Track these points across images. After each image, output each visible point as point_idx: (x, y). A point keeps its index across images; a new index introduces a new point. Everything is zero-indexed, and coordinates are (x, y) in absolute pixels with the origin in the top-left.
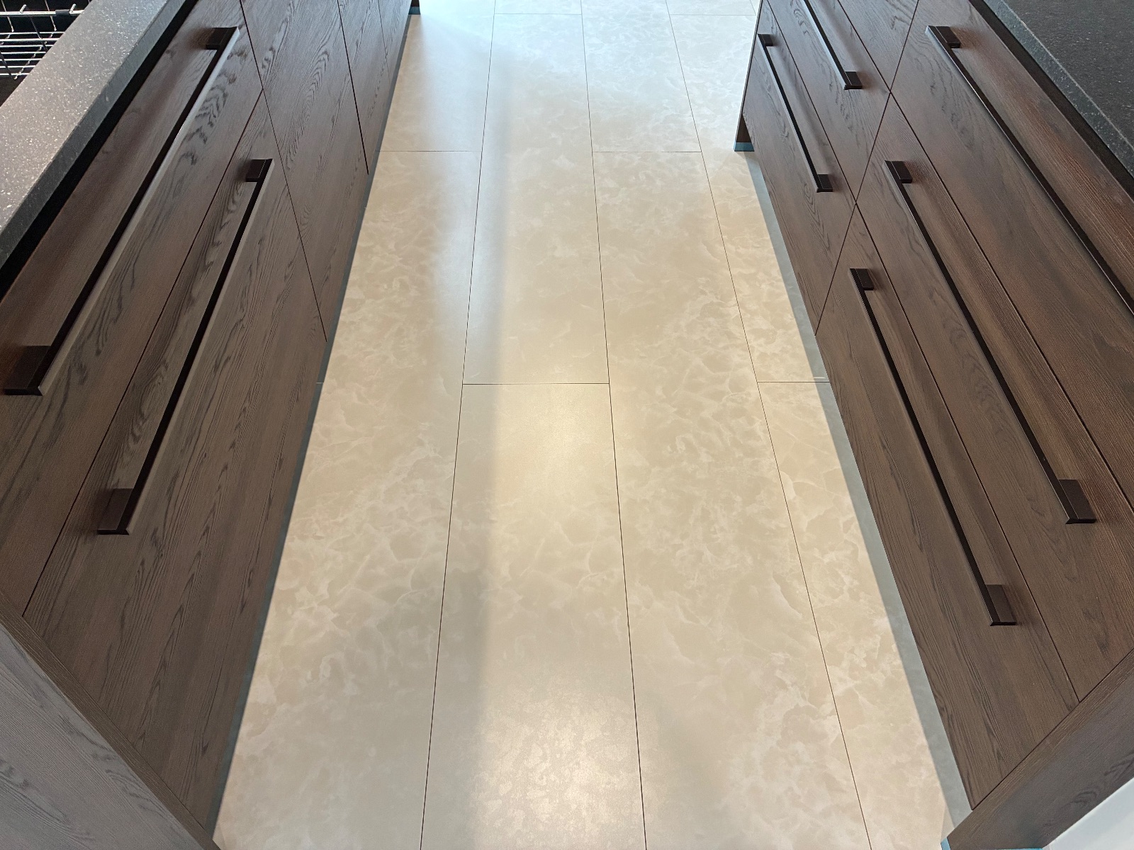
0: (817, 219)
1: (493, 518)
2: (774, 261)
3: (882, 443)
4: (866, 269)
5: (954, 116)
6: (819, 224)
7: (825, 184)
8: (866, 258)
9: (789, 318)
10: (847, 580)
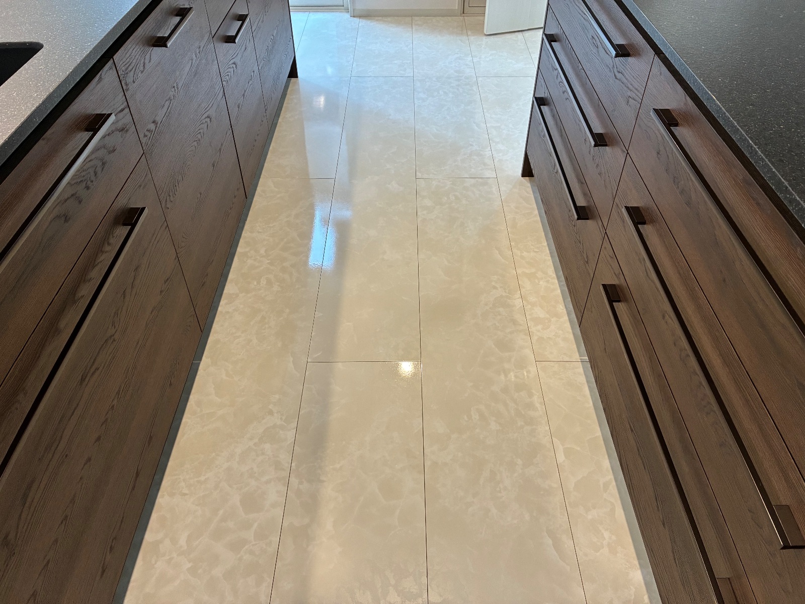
0: (578, 238)
1: (323, 478)
2: (550, 262)
3: (630, 426)
4: (614, 285)
5: (675, 179)
6: (580, 242)
7: (583, 213)
8: (614, 275)
9: (561, 308)
10: (606, 534)
